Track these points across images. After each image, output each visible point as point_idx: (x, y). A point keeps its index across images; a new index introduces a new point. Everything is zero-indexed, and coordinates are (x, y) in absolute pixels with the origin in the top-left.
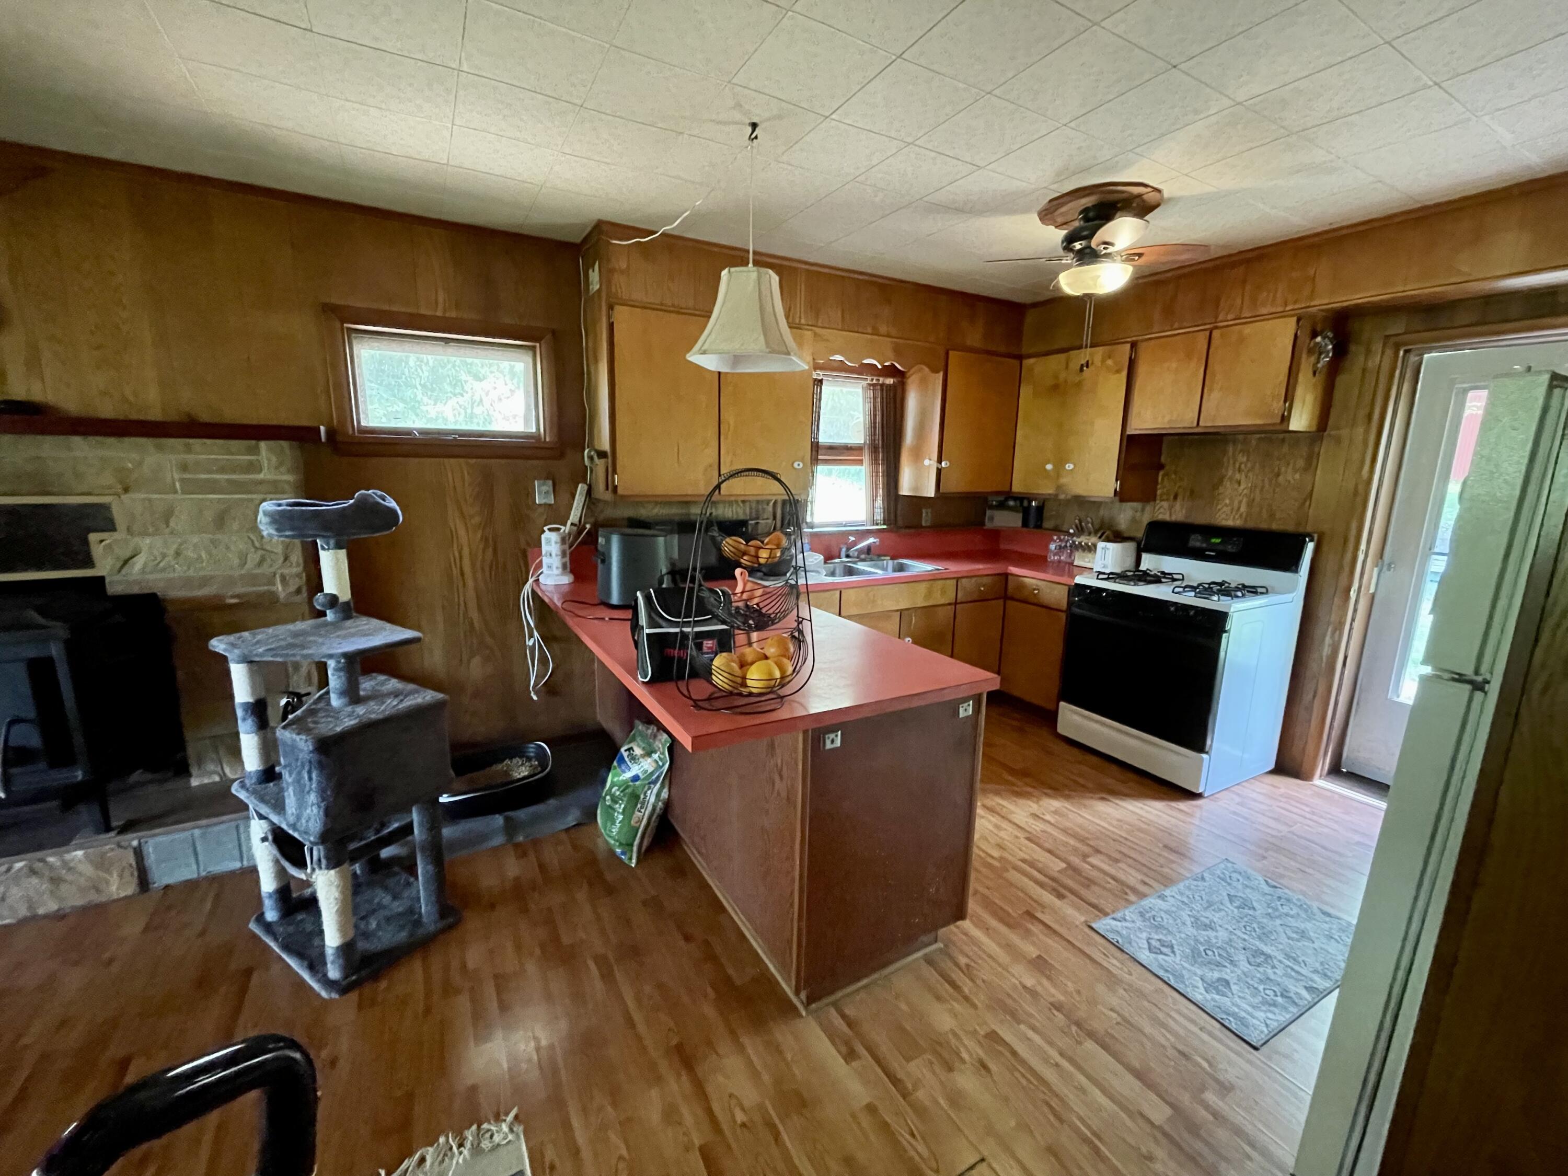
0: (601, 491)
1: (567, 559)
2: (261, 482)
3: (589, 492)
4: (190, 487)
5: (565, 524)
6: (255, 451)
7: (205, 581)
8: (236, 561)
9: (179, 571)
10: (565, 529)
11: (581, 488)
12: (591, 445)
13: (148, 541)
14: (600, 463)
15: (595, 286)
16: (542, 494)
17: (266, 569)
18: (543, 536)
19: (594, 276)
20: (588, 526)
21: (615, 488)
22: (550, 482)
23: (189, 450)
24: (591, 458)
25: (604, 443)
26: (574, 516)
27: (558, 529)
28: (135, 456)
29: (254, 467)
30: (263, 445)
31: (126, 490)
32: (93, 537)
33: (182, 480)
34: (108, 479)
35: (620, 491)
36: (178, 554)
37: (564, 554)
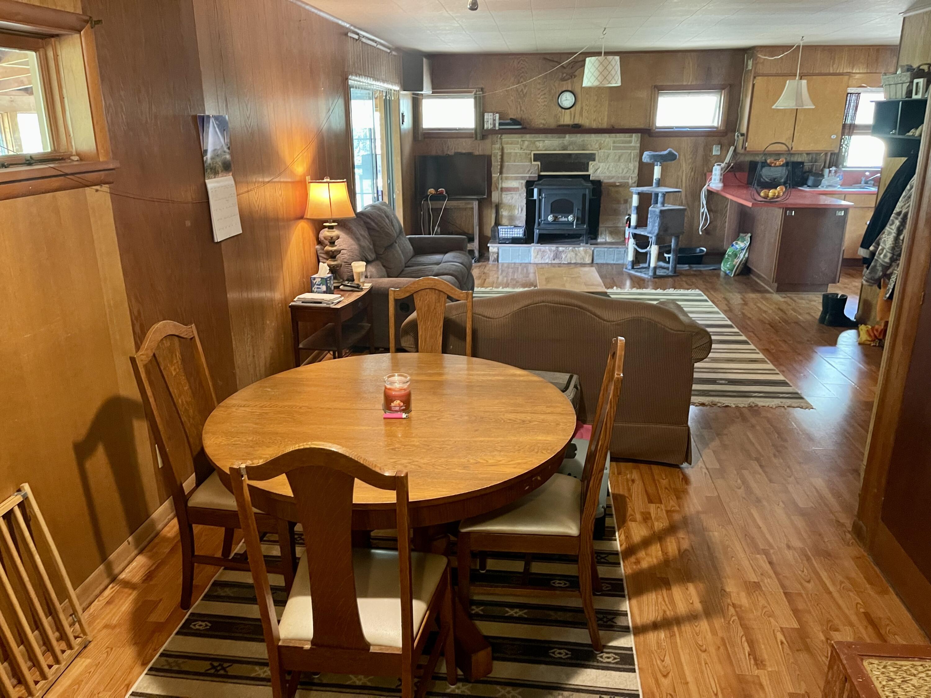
0: (740, 150)
1: (722, 177)
2: (631, 147)
3: (735, 150)
4: (615, 148)
5: (723, 163)
6: (631, 137)
7: (613, 177)
8: (621, 172)
9: (608, 174)
10: (723, 165)
11: (732, 148)
12: (739, 131)
13: (602, 164)
14: (741, 138)
15: (750, 67)
16: (716, 151)
17: (628, 175)
18: (714, 168)
19: (750, 63)
20: (732, 164)
21: (746, 148)
22: (720, 146)
23: (616, 137)
24: (738, 136)
25: (744, 130)
26: (727, 160)
27: (720, 165)
28: (604, 139)
29: (630, 142)
30: (634, 135)
31: (600, 149)
32: (590, 163)
33: (614, 147)
34: (597, 146)
35: (747, 149)
36: (608, 168)
37: (721, 175)
